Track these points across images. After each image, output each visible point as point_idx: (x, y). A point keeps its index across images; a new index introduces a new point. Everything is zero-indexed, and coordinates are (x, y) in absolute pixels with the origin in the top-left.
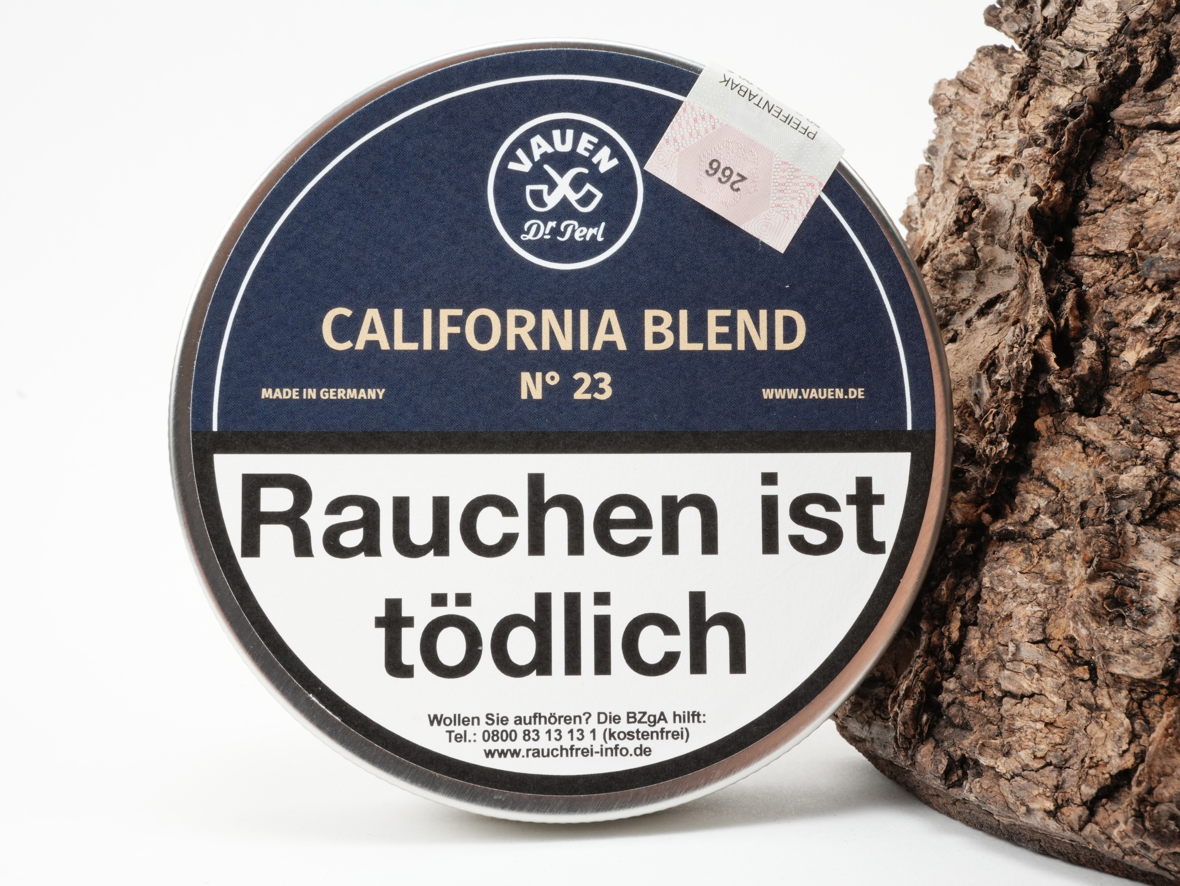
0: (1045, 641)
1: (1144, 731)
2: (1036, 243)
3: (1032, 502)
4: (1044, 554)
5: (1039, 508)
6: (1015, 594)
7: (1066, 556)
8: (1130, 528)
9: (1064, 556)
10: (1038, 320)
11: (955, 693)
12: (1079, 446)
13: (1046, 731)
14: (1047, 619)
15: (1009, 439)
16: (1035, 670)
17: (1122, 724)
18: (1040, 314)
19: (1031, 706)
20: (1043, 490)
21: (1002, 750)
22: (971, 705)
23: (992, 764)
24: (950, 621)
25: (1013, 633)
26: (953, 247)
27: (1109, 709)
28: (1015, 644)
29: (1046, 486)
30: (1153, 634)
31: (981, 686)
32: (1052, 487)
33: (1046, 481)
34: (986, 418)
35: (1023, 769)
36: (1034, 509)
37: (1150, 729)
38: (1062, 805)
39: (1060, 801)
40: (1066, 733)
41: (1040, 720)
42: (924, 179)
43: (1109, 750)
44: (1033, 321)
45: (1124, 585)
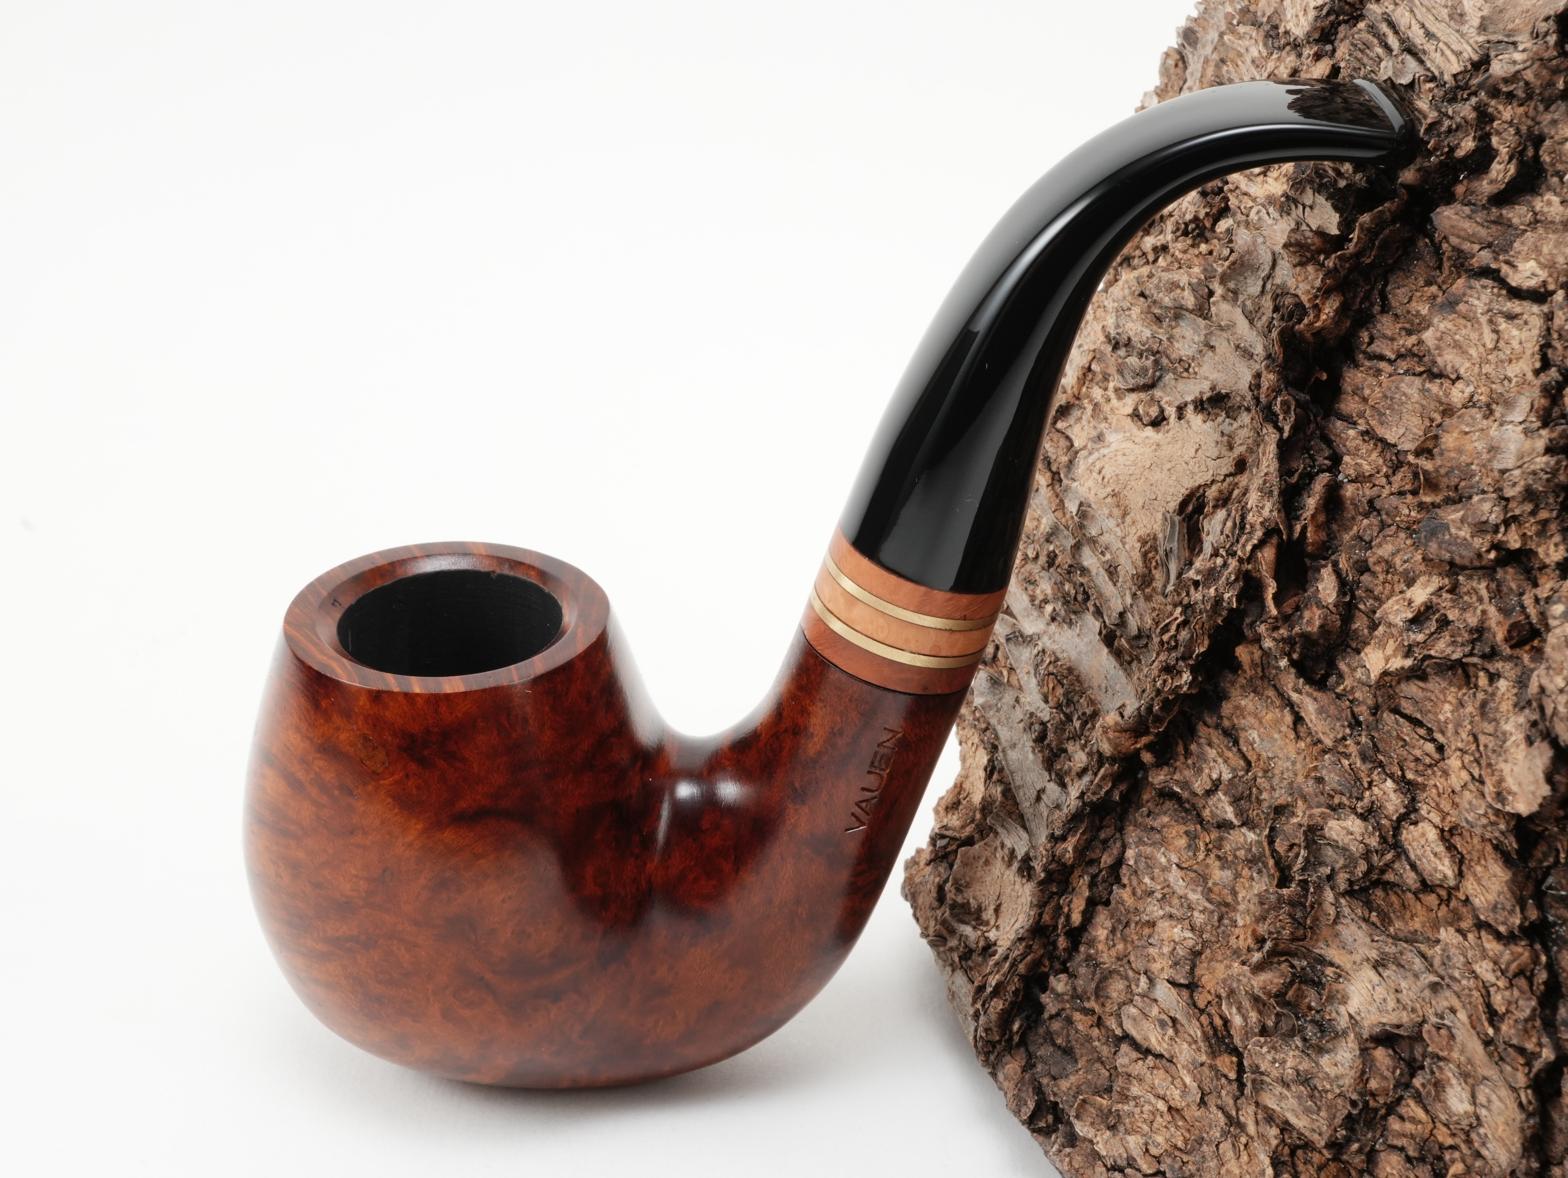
0: (1192, 986)
2: (1279, 399)
3: (1212, 764)
4: (1217, 852)
5: (1219, 779)
6: (1164, 896)
7: (1242, 868)
8: (1329, 896)
9: (1240, 869)
10: (1261, 519)
11: (1062, 1001)
12: (1289, 718)
13: (1169, 1118)
14: (1200, 953)
15: (1194, 670)
16: (1170, 1024)
18: (1266, 513)
19: (1155, 1072)
20: (1230, 755)
21: (1107, 1118)
22: (1080, 1027)
23: (1090, 1136)
24: (1074, 889)
25: (1150, 959)
26: (1180, 268)
27: (1252, 1138)
28: (1149, 978)
29: (1235, 749)
30: (1327, 1070)
31: (1097, 1008)
32: (1244, 757)
33: (1236, 742)
34: (1167, 625)
35: (1129, 1164)
36: (1211, 780)
40: (1193, 1138)
41: (1163, 1098)
42: (1172, 72)
44: (1255, 518)
45: (1305, 981)
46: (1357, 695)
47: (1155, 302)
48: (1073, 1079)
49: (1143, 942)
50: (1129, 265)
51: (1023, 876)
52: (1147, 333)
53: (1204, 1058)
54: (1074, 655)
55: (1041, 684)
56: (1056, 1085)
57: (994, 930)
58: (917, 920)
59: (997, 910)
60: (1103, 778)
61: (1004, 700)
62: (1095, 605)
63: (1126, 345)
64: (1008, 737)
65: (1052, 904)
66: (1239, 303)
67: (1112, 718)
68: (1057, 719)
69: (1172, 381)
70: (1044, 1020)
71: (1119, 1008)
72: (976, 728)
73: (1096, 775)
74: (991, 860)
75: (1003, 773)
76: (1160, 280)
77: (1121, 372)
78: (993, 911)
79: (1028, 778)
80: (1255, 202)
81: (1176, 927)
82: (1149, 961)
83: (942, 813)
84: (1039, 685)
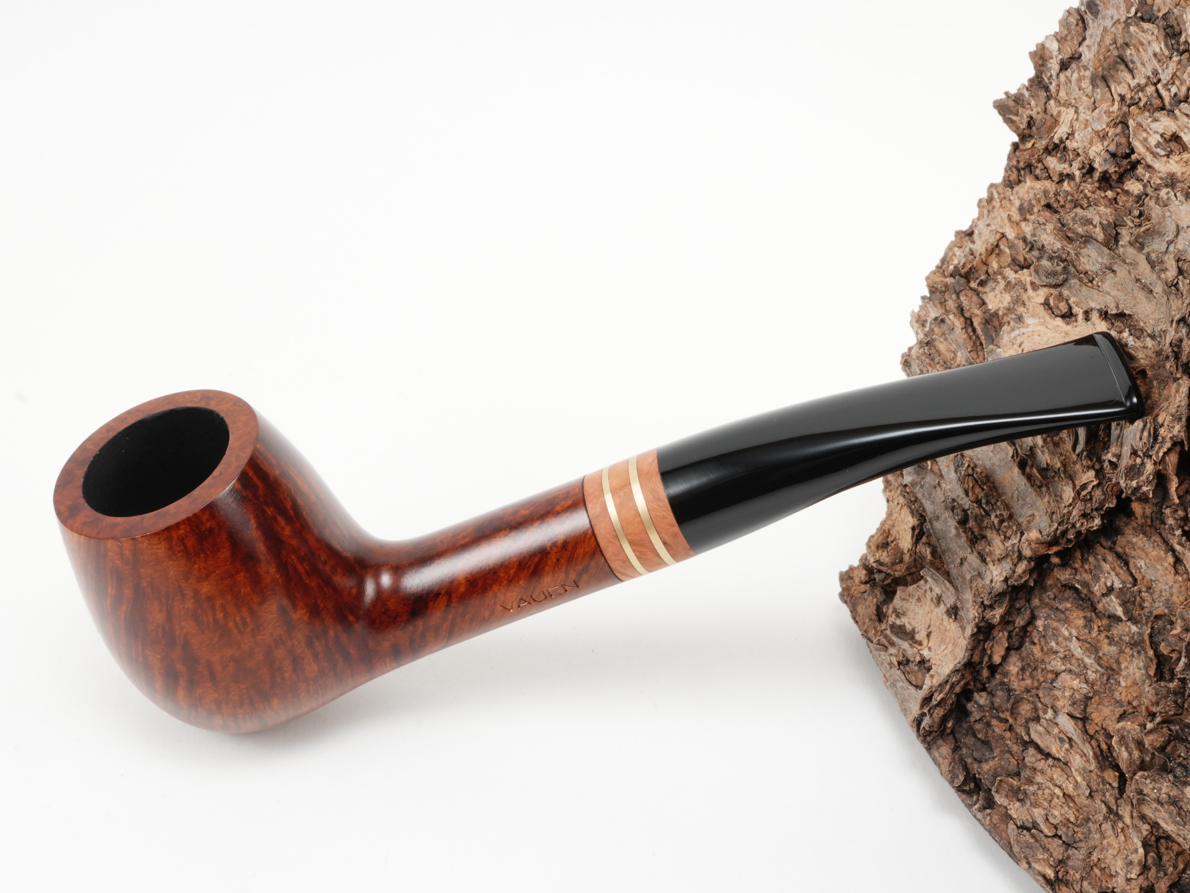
0: (1083, 720)
1: (1154, 865)
3: (1106, 575)
4: (1106, 633)
5: (1112, 587)
6: (1065, 656)
7: (1126, 648)
9: (1124, 648)
10: (1170, 435)
11: (984, 711)
12: (1171, 559)
13: (1064, 801)
14: (1091, 698)
15: (1103, 517)
16: (1067, 740)
17: (1136, 851)
18: (1175, 431)
19: (1054, 769)
20: (1121, 571)
21: (1017, 793)
22: (997, 730)
23: (1005, 804)
24: (994, 638)
25: (1057, 699)
26: (1090, 205)
27: (1128, 826)
28: (1055, 711)
29: (1125, 568)
31: (1011, 721)
32: (1131, 574)
33: (1127, 564)
34: (1085, 484)
35: (1033, 826)
36: (1106, 586)
37: (1160, 865)
38: (1061, 880)
39: (1060, 875)
40: (1081, 816)
41: (1059, 787)
42: (1072, 27)
43: (1118, 866)
44: (1166, 433)
45: (1177, 739)
47: (1070, 229)
48: (991, 763)
49: (1048, 685)
50: (1031, 172)
51: (951, 617)
52: (1058, 245)
53: (1092, 768)
54: (988, 464)
55: (962, 481)
56: (979, 767)
57: (927, 649)
58: (857, 622)
59: (928, 635)
60: (1024, 572)
61: (926, 480)
63: (1039, 250)
64: (932, 510)
65: (980, 648)
66: (1144, 252)
67: (1034, 535)
68: (977, 511)
69: (1078, 286)
70: (970, 722)
71: (1027, 722)
72: (904, 496)
73: (1015, 565)
74: (922, 599)
75: (931, 538)
76: (1076, 215)
77: (1037, 272)
78: (925, 636)
79: (951, 546)
80: (1161, 178)
81: (1075, 679)
82: (1054, 699)
83: (873, 548)
84: (959, 480)
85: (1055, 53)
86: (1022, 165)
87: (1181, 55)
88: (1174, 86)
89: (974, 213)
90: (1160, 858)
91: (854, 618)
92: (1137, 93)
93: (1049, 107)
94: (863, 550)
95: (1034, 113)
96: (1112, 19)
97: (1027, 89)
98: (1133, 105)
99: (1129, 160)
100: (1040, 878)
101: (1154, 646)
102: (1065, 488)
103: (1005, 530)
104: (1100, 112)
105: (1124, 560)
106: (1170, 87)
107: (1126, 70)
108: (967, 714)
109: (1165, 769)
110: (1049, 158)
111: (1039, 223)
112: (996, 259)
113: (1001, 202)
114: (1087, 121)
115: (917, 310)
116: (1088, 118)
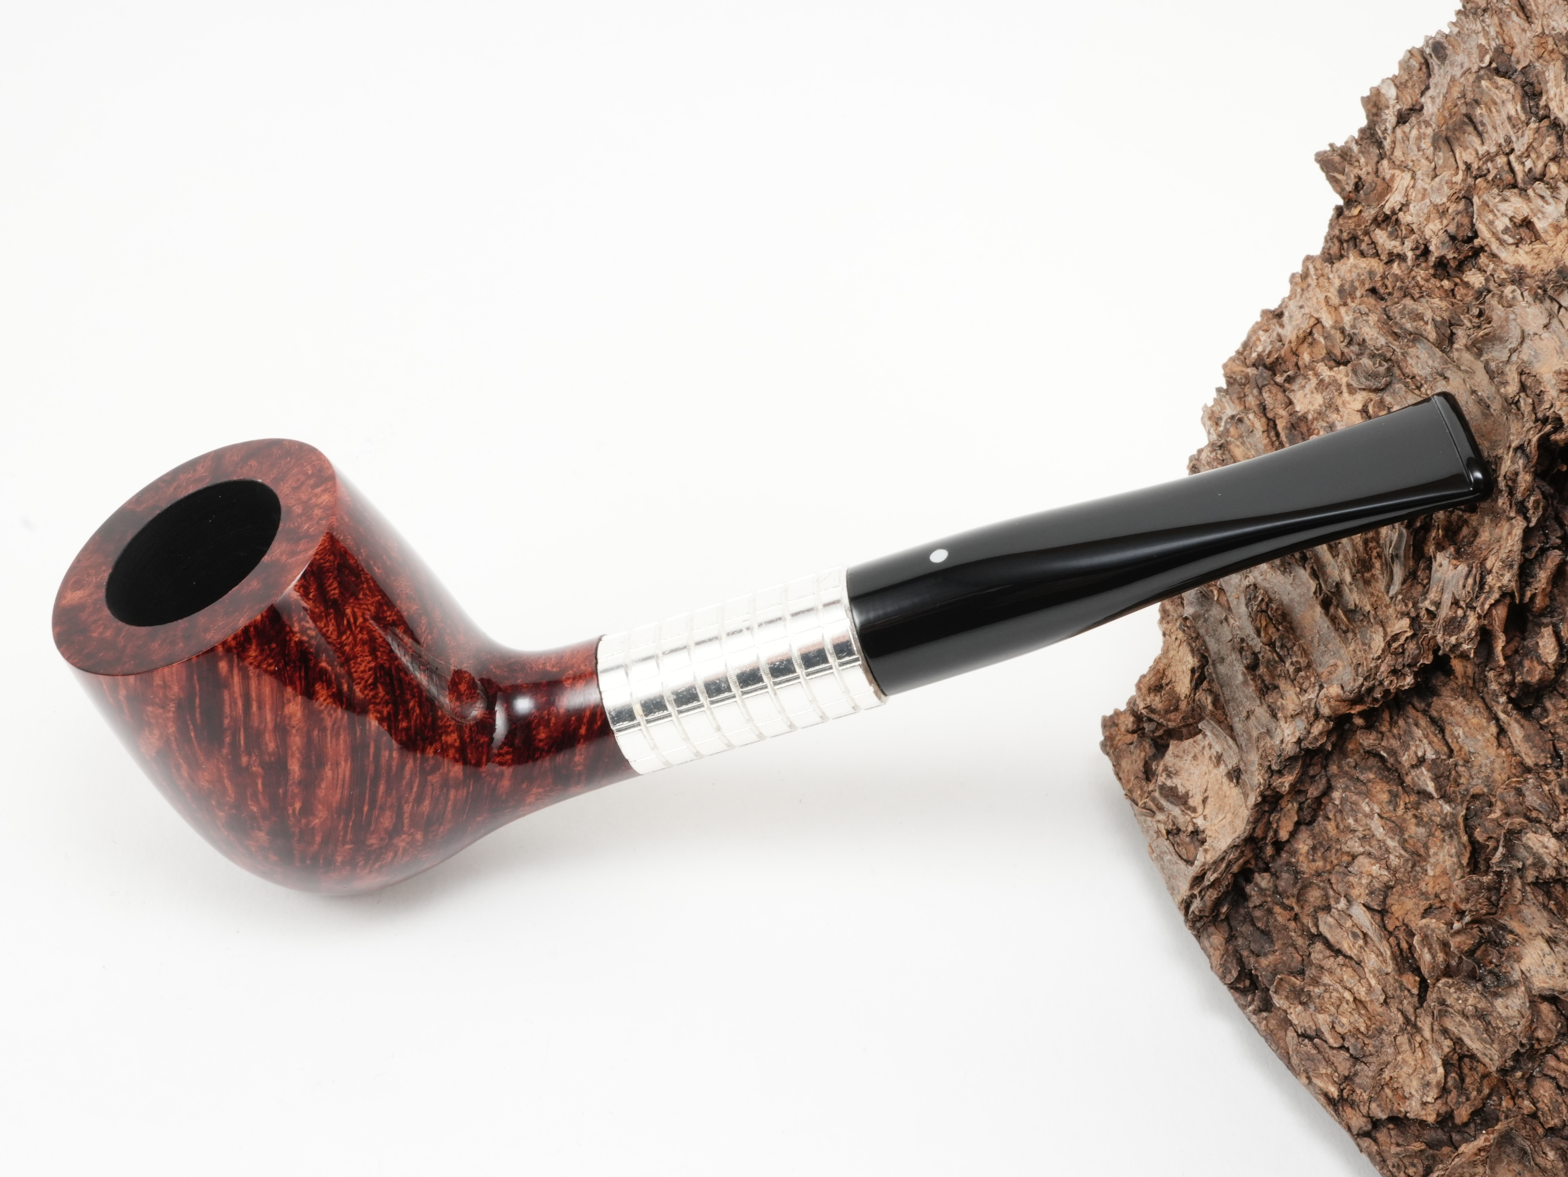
0: (1382, 912)
1: (1455, 1088)
2: (1532, 498)
3: (1418, 743)
4: (1414, 812)
5: (1423, 757)
6: (1364, 837)
7: (1436, 830)
8: (1518, 883)
9: (1433, 830)
10: (1499, 584)
11: (1265, 895)
12: (1494, 729)
13: (1354, 1006)
14: (1392, 887)
15: (1416, 675)
16: (1361, 936)
17: (1435, 1070)
18: (1505, 580)
19: (1344, 969)
20: (1435, 740)
21: (1300, 995)
22: (1280, 919)
23: (1285, 1007)
24: (1282, 809)
25: (1351, 886)
26: (1423, 296)
27: (1427, 1041)
28: (1348, 901)
29: (1440, 736)
30: (1500, 1010)
31: (1297, 909)
32: (1447, 744)
33: (1442, 731)
34: (1397, 635)
35: (1317, 1035)
36: (1417, 756)
37: (1462, 1088)
38: (1346, 1100)
39: (1345, 1094)
40: (1373, 1026)
41: (1350, 990)
42: (1414, 72)
43: (1413, 1086)
44: (1494, 582)
45: (1489, 941)
46: (1558, 730)
47: (1396, 323)
48: (1271, 958)
49: (1342, 869)
50: (1356, 246)
51: (1232, 781)
52: (1382, 341)
53: (1389, 970)
54: (1286, 599)
55: (1253, 619)
56: (1257, 962)
57: (1202, 818)
58: (1120, 779)
59: (1204, 801)
60: (1321, 734)
61: (1211, 613)
62: (1312, 568)
63: (1359, 344)
64: (1216, 650)
65: (1264, 821)
66: (1482, 359)
67: (1334, 690)
68: (1269, 655)
69: (1402, 393)
70: (1248, 908)
71: (1316, 912)
72: (1184, 631)
73: (1311, 725)
74: (1199, 756)
75: (1213, 685)
76: (1404, 307)
77: (1355, 372)
78: (1201, 802)
79: (1237, 695)
80: (1507, 272)
81: (1374, 864)
82: (1349, 887)
83: (1144, 690)
84: (1250, 616)
85: (1392, 102)
86: (1345, 236)
87: (1540, 121)
88: (1530, 160)
89: (1285, 290)
90: (1462, 1079)
91: (1117, 774)
92: (1485, 163)
93: (1381, 169)
94: (1132, 691)
95: (1362, 173)
96: (1462, 67)
97: (1357, 143)
98: (1481, 176)
99: (1471, 245)
100: (1322, 1098)
101: (1469, 830)
102: (1374, 636)
103: (1301, 681)
104: (1441, 181)
105: (1439, 726)
106: (1524, 160)
107: (1474, 133)
108: (1246, 897)
109: (1473, 977)
110: (1378, 231)
111: (1360, 312)
112: (1309, 350)
113: (1317, 279)
114: (1425, 190)
115: (1210, 403)
116: (1427, 186)
